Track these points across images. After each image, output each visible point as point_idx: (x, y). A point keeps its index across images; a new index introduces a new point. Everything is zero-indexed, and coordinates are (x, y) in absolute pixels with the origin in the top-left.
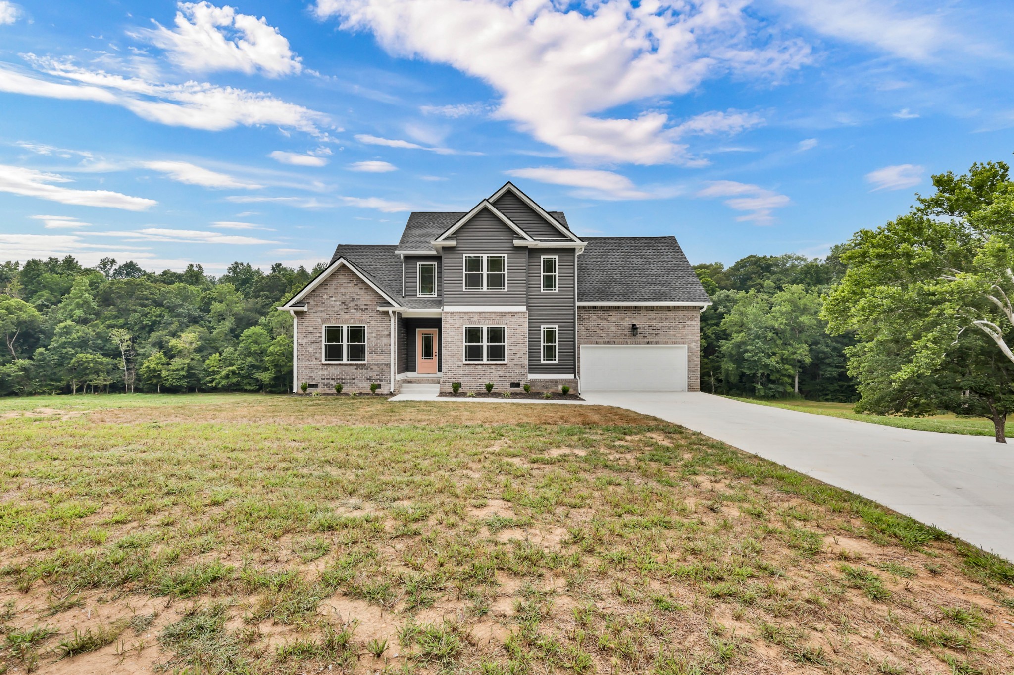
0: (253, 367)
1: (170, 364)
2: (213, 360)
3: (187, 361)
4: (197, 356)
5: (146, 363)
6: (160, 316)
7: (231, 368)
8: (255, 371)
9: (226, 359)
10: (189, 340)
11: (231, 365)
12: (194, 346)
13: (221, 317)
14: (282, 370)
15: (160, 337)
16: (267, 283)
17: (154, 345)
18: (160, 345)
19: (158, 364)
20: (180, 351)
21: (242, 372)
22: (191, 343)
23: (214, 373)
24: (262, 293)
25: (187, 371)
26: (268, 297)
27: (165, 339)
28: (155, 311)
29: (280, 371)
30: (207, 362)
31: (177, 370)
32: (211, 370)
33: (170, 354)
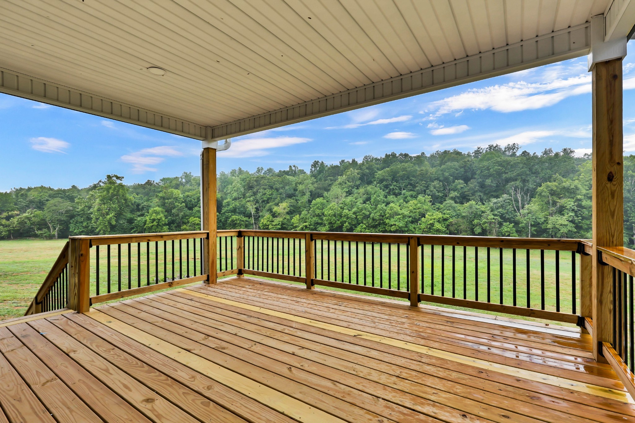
0: (318, 223)
1: (273, 221)
2: (296, 219)
3: (281, 219)
4: (288, 217)
5: (262, 220)
6: (272, 194)
7: (305, 224)
8: (318, 226)
9: (303, 218)
10: (283, 207)
11: (305, 222)
12: (286, 211)
13: (303, 194)
14: (334, 226)
15: (270, 206)
16: (332, 172)
17: (268, 211)
18: (270, 210)
19: (268, 221)
20: (279, 214)
21: (311, 227)
22: (285, 209)
23: (296, 227)
24: (329, 178)
25: (281, 225)
26: (331, 180)
27: (272, 207)
28: (268, 192)
29: (333, 227)
30: (293, 221)
31: (276, 225)
32: (295, 225)
33: (274, 215)
